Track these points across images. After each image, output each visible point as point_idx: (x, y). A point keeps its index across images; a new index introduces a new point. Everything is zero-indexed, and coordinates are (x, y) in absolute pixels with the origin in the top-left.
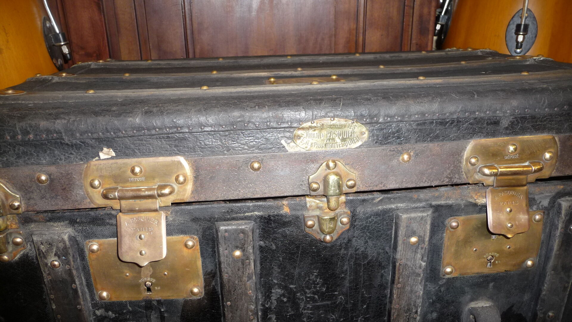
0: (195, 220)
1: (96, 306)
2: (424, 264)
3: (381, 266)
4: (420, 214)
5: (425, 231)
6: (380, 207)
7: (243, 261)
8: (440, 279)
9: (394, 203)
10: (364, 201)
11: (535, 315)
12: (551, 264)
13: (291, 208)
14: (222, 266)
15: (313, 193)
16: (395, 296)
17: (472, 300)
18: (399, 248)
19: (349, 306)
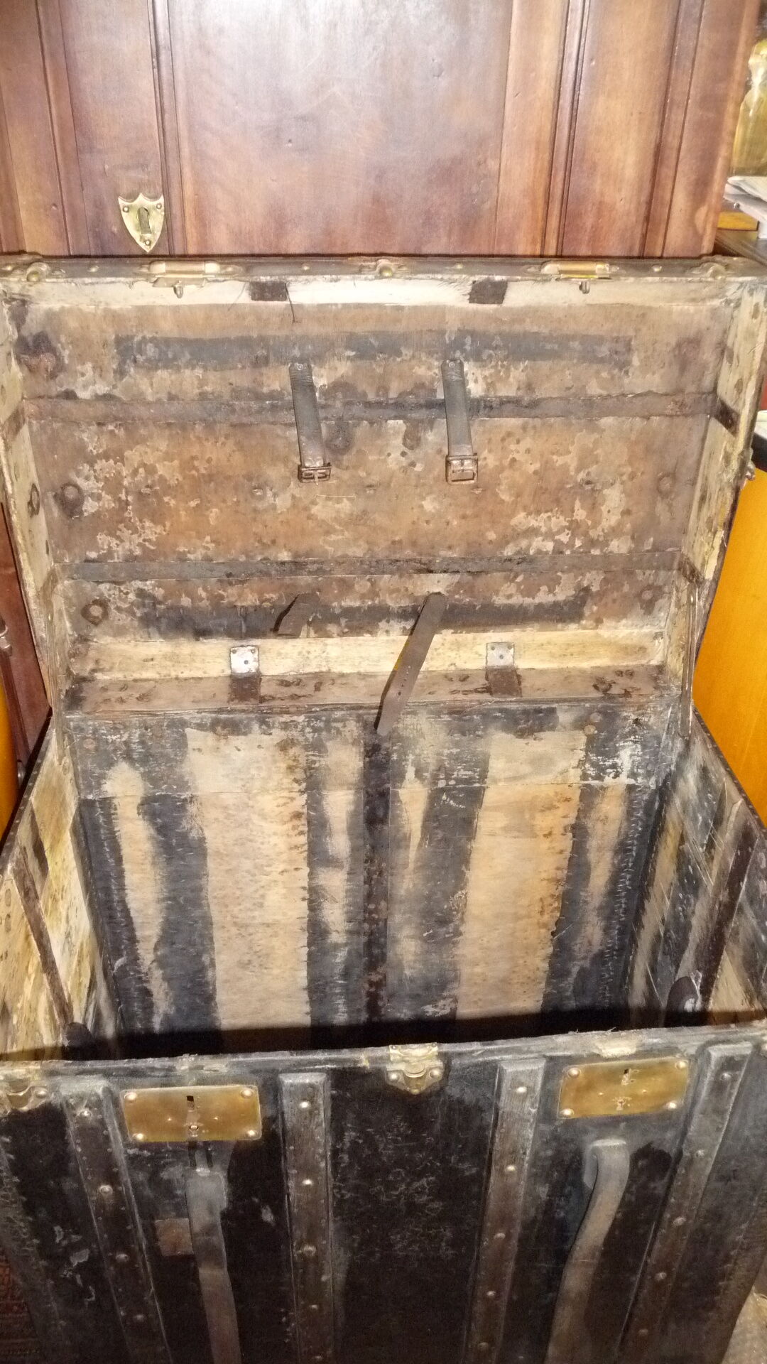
0: (255, 1072)
1: (128, 1145)
2: (534, 1111)
3: (480, 1110)
4: (529, 1067)
5: (535, 1084)
6: (481, 1059)
7: (312, 1112)
8: (555, 1120)
9: (496, 1055)
10: (460, 1054)
11: (680, 1153)
12: (698, 1108)
13: (372, 1060)
14: (286, 1116)
16: (497, 1140)
17: (598, 1138)
18: (503, 1098)
19: (440, 1146)
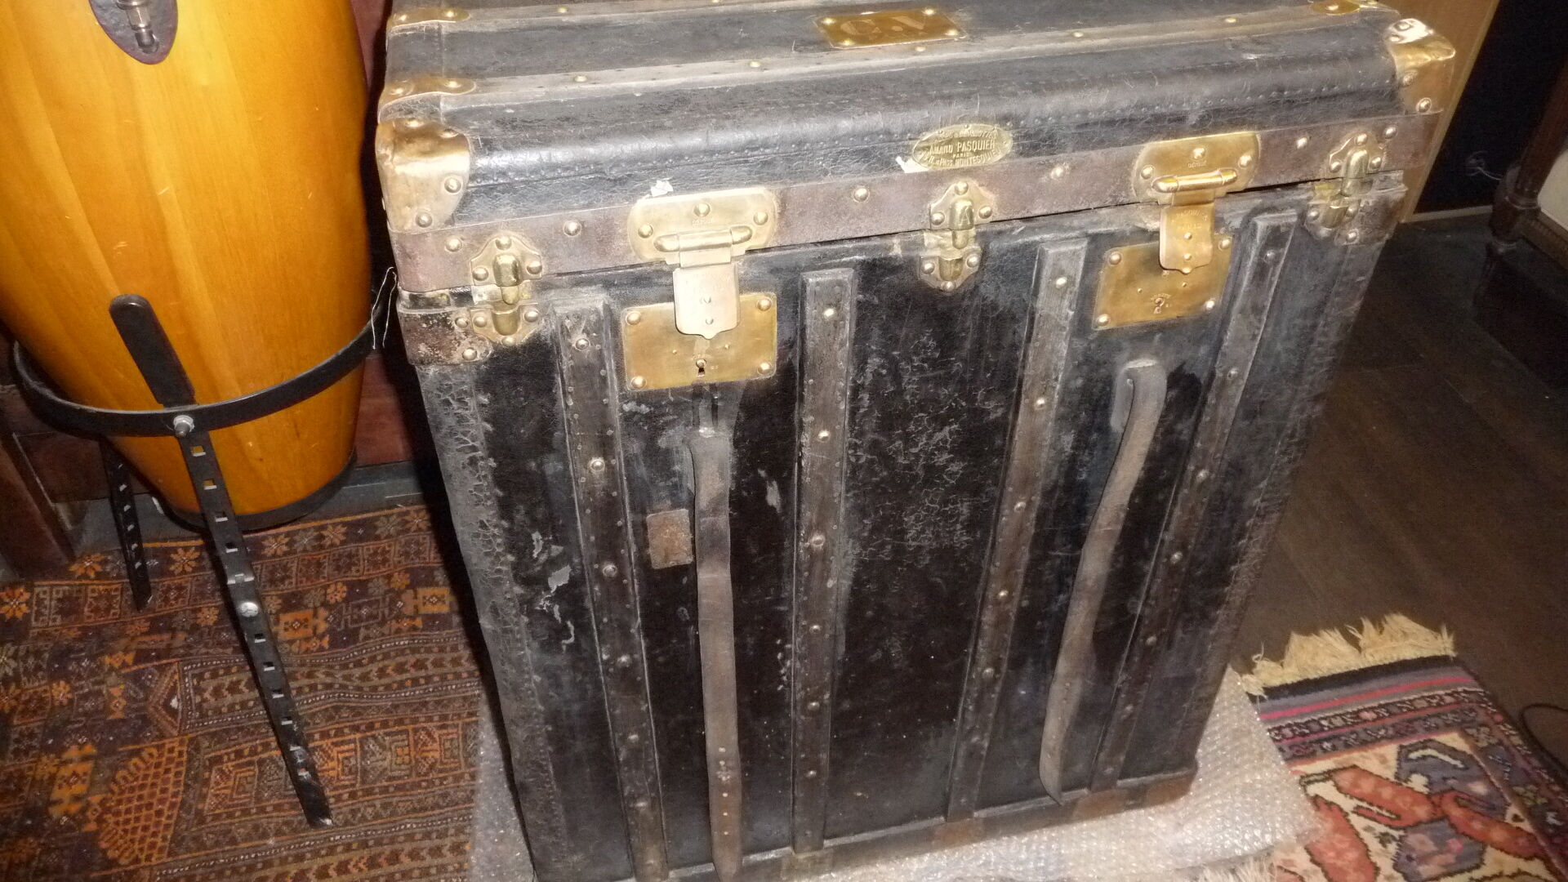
0: (775, 271)
1: (625, 398)
2: (1071, 313)
3: (1014, 319)
4: (1072, 248)
5: (1077, 270)
6: (1020, 241)
7: (836, 323)
8: (1092, 332)
9: (1036, 234)
10: (1000, 233)
11: (1212, 375)
12: (1238, 304)
13: (905, 248)
14: (808, 331)
15: (935, 227)
16: (1030, 358)
17: (1132, 358)
18: (1042, 294)
19: (968, 376)
